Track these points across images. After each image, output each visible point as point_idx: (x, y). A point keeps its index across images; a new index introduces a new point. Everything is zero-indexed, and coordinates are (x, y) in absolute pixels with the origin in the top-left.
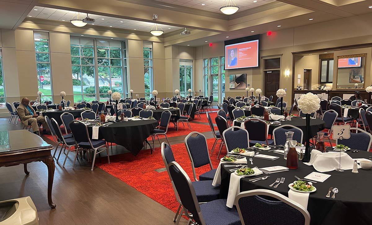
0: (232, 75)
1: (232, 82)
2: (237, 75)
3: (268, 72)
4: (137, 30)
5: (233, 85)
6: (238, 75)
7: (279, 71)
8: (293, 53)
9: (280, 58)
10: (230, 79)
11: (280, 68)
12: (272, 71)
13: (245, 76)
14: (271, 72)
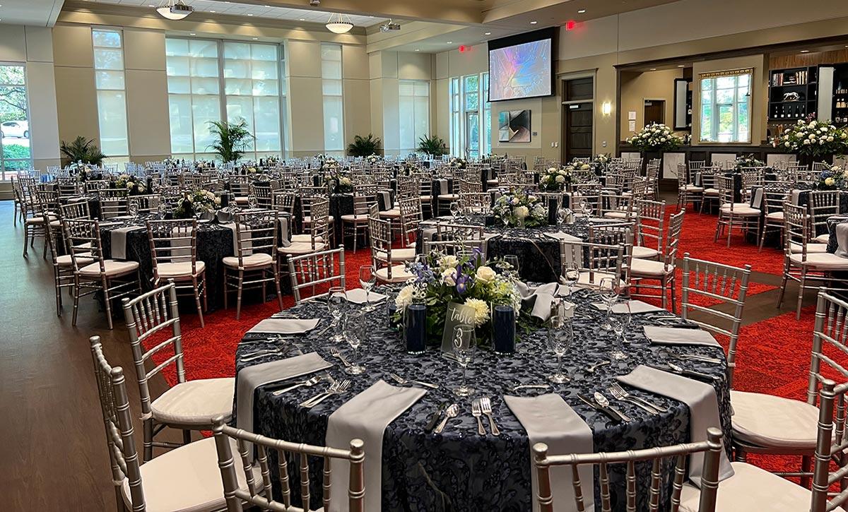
0: (504, 113)
1: (504, 128)
2: (512, 113)
3: (571, 107)
4: (307, 20)
5: (505, 134)
6: (515, 114)
7: (592, 103)
8: (616, 67)
9: (592, 78)
10: (500, 120)
11: (592, 98)
12: (580, 105)
13: (527, 114)
14: (577, 107)
